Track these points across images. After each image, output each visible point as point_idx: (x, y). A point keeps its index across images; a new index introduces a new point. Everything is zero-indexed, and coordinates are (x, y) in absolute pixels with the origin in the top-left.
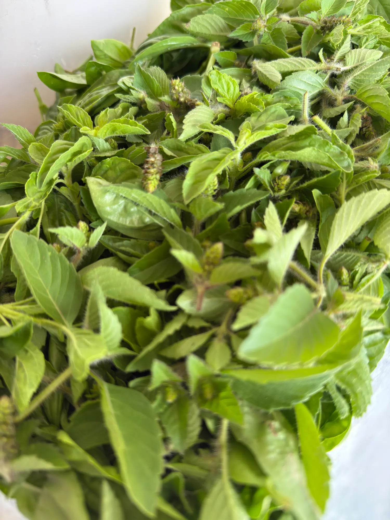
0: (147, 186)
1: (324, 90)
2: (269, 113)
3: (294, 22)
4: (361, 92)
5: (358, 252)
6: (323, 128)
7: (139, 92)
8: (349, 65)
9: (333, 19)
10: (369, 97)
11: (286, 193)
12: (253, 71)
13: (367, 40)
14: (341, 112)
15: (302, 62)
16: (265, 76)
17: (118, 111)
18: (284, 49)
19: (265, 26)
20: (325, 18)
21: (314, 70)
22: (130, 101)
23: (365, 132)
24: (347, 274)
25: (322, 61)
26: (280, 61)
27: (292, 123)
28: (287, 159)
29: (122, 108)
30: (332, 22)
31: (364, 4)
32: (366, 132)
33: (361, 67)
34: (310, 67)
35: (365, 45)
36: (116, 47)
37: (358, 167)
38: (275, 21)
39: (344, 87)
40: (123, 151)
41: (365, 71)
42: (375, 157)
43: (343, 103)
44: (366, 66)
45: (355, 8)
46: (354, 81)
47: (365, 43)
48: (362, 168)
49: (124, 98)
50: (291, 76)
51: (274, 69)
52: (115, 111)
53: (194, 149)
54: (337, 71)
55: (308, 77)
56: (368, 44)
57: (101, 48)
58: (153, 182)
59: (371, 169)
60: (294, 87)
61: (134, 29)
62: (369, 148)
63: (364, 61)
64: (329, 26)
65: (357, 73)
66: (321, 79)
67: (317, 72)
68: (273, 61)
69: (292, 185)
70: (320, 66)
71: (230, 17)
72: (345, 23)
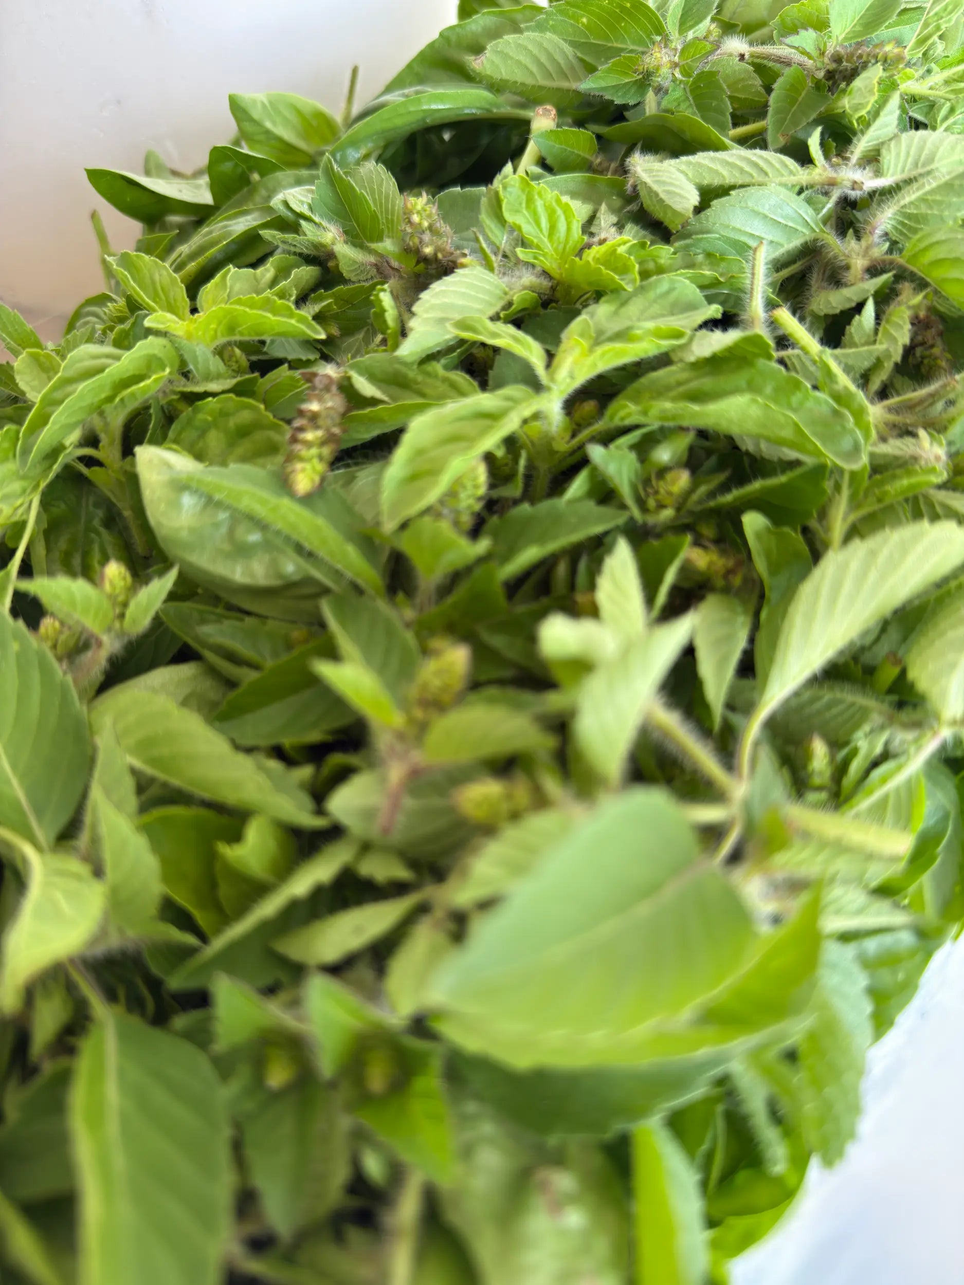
0: (292, 476)
1: (817, 239)
2: (651, 295)
3: (758, 57)
4: (917, 249)
5: (864, 693)
6: (797, 344)
7: (324, 228)
8: (889, 175)
9: (860, 52)
10: (938, 262)
11: (677, 517)
12: (631, 182)
13: (952, 110)
14: (856, 299)
15: (761, 163)
16: (657, 195)
17: (263, 275)
18: (722, 128)
19: (676, 65)
20: (838, 49)
21: (793, 186)
22: (298, 250)
23: (920, 359)
24: (825, 754)
25: (817, 162)
26: (702, 158)
27: (711, 324)
28: (685, 423)
29: (274, 268)
30: (855, 58)
31: (950, 13)
32: (923, 358)
33: (921, 181)
34: (782, 175)
35: (945, 125)
36: (298, 112)
37: (885, 456)
38: (703, 52)
39: (871, 233)
40: (253, 382)
41: (932, 192)
42: (937, 427)
43: (867, 276)
44: (935, 178)
45: (926, 25)
46: (901, 219)
47: (946, 118)
48: (896, 458)
49: (284, 242)
50: (728, 198)
51: (682, 177)
52: (255, 275)
53: (439, 384)
54: (853, 189)
55: (772, 202)
56: (955, 123)
57: (256, 114)
58: (308, 466)
59: (923, 463)
60: (734, 229)
61: (355, 71)
62: (926, 404)
63: (933, 166)
64: (846, 70)
65: (909, 197)
66: (811, 211)
67: (800, 192)
68: (684, 159)
69: (695, 497)
70: (809, 174)
71: (592, 41)
72: (889, 61)
